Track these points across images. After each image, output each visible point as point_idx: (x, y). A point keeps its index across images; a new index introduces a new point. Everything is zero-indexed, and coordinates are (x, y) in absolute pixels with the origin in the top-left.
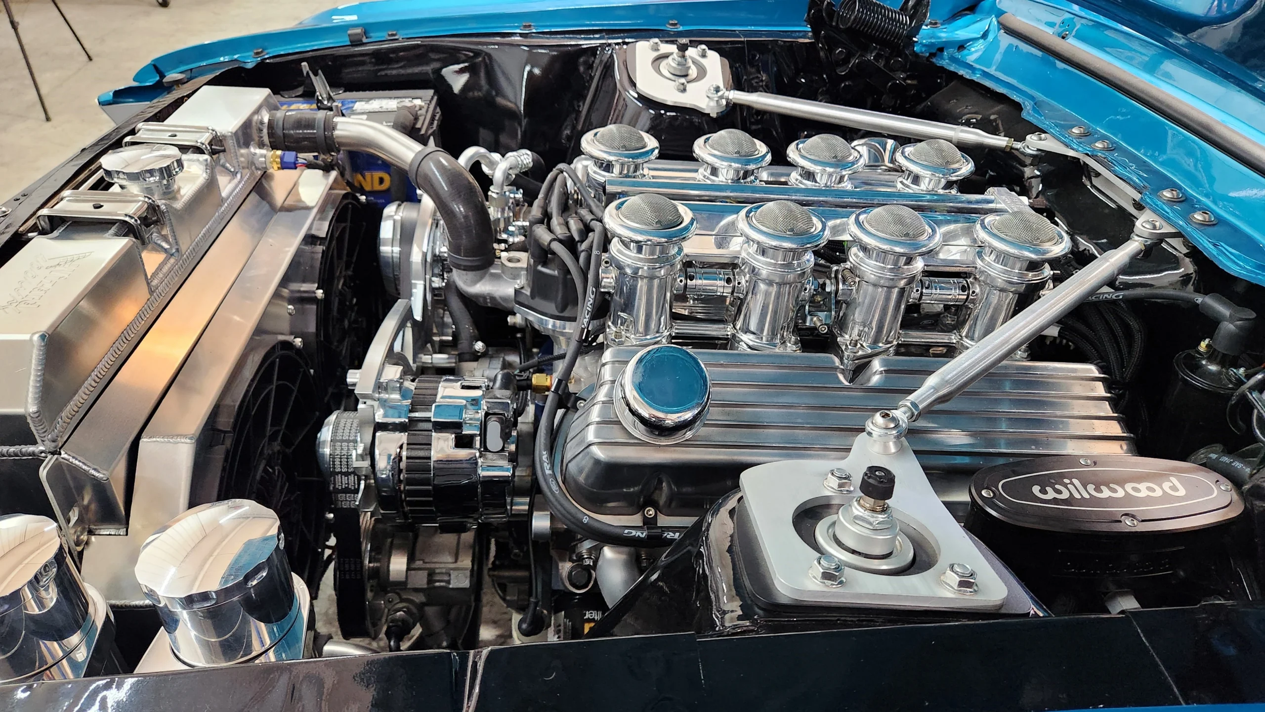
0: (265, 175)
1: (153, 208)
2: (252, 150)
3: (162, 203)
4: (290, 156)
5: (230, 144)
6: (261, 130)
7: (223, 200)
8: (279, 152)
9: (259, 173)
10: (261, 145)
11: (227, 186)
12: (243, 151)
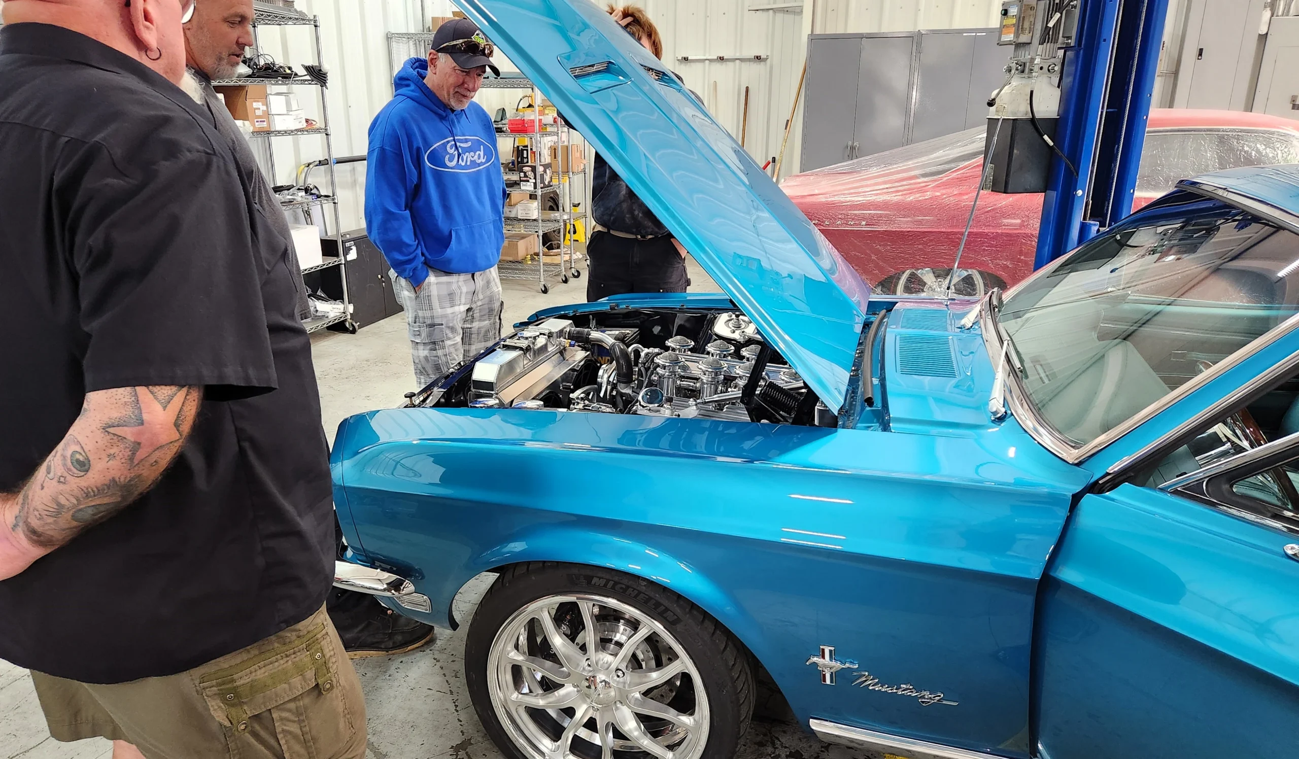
0: (565, 349)
1: (529, 346)
2: (561, 339)
3: (531, 346)
4: (573, 342)
5: (555, 335)
6: (566, 334)
7: (549, 352)
8: (570, 341)
9: (562, 348)
10: (565, 338)
11: (551, 349)
12: (558, 339)
